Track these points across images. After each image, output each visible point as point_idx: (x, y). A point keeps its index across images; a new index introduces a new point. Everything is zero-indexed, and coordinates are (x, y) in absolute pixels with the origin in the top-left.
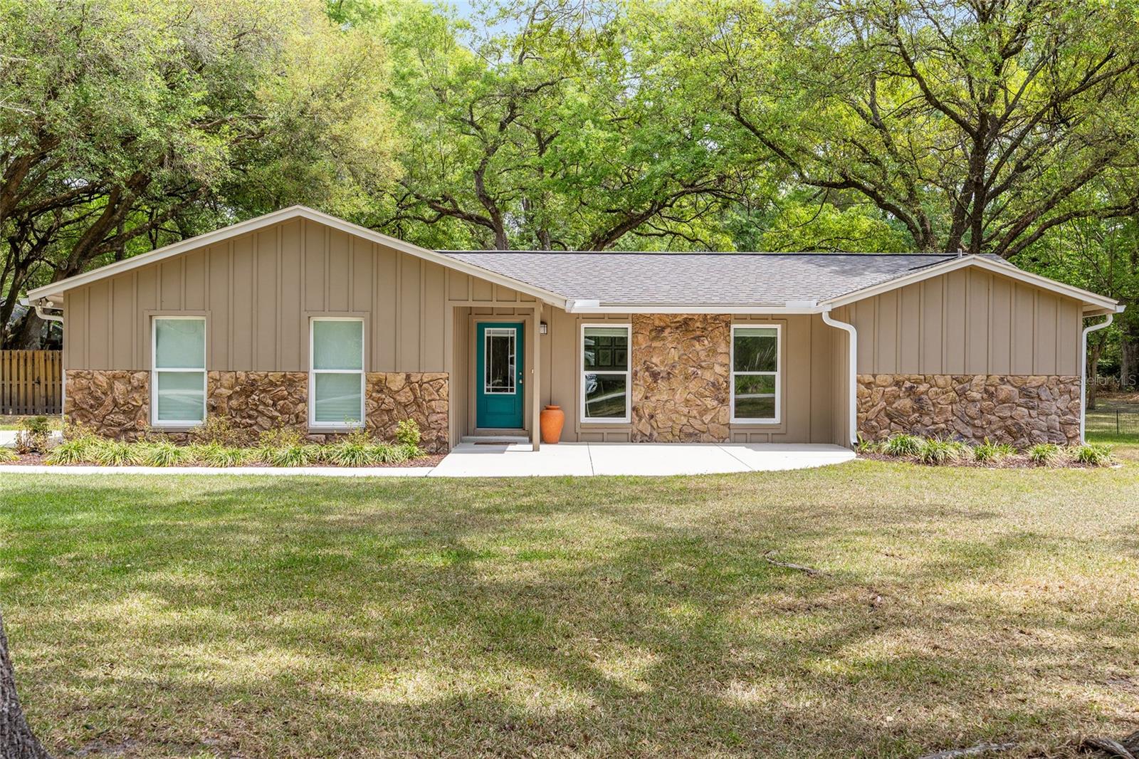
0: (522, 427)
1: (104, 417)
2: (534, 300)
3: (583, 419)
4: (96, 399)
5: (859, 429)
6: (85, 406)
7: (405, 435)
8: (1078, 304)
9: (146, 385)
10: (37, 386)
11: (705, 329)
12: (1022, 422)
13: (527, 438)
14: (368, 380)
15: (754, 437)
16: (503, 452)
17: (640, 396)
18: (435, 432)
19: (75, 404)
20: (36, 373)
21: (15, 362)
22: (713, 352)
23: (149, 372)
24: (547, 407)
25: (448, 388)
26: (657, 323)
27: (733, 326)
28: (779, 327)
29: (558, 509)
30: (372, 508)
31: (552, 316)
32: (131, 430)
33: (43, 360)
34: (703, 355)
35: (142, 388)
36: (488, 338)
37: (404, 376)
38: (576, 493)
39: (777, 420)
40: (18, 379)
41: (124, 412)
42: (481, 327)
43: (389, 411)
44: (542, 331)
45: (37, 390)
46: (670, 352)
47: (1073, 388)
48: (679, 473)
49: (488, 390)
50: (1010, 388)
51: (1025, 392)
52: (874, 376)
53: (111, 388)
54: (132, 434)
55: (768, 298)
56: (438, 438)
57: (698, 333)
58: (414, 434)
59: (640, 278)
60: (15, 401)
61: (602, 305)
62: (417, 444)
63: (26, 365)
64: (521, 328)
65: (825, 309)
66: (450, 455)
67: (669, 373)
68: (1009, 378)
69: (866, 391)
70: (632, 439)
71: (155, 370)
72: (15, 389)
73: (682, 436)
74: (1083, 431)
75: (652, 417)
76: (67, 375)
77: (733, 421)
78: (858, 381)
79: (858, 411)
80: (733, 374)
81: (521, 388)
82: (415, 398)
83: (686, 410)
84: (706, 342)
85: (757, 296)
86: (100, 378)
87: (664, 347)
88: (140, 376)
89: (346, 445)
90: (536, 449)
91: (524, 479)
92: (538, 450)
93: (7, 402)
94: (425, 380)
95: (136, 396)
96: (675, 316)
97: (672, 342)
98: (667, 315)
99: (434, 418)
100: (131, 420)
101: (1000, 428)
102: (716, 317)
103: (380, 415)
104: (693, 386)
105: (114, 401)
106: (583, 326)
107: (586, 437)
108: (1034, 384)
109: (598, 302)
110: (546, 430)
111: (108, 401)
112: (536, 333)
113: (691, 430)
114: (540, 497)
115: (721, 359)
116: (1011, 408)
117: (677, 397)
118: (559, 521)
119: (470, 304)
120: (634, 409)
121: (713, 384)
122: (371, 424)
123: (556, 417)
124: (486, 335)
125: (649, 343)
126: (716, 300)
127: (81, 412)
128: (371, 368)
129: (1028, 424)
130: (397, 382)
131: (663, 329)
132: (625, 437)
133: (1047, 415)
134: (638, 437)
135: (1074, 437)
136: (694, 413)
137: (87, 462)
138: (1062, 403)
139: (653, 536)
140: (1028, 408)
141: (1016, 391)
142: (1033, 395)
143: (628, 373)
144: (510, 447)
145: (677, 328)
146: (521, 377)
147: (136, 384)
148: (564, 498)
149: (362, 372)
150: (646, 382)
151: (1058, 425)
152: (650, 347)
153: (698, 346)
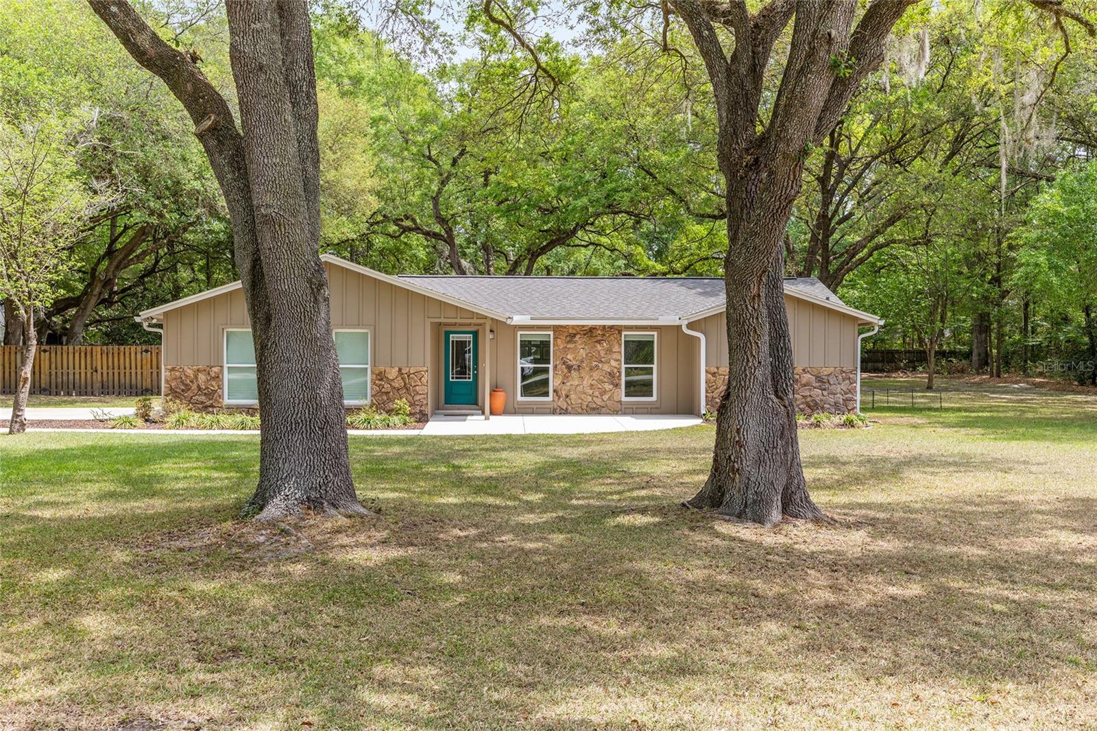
0: (476, 404)
1: (191, 398)
2: (486, 318)
3: (519, 398)
4: (186, 385)
5: (707, 404)
6: (178, 390)
7: (400, 409)
8: (855, 319)
9: (220, 376)
10: (94, 373)
11: (603, 335)
12: (817, 399)
13: (480, 412)
14: (372, 372)
15: (638, 411)
16: (465, 420)
17: (559, 382)
18: (418, 407)
19: (171, 389)
20: (94, 363)
21: (77, 355)
22: (609, 351)
23: (222, 367)
24: (495, 389)
25: (427, 378)
26: (571, 331)
27: (624, 333)
28: (655, 333)
29: (503, 450)
30: (397, 449)
31: (498, 326)
32: (210, 406)
33: (99, 353)
34: (602, 353)
35: (218, 378)
36: (453, 341)
37: (397, 369)
38: (514, 443)
39: (654, 398)
40: (80, 368)
41: (205, 394)
42: (447, 334)
43: (387, 393)
44: (491, 336)
45: (94, 377)
46: (580, 351)
47: (851, 376)
48: (579, 432)
49: (453, 378)
50: (810, 376)
51: (819, 379)
52: (718, 368)
53: (196, 377)
54: (211, 409)
55: (648, 315)
56: (421, 411)
57: (599, 338)
58: (406, 409)
59: (560, 298)
60: (77, 385)
61: (532, 319)
62: (407, 415)
63: (86, 357)
64: (476, 334)
65: (684, 323)
66: (429, 423)
67: (579, 366)
68: (809, 369)
69: (712, 378)
70: (553, 412)
71: (226, 366)
72: (77, 376)
73: (588, 410)
74: (858, 406)
75: (567, 396)
76: (166, 369)
77: (624, 399)
78: (707, 372)
79: (707, 392)
80: (624, 366)
81: (476, 377)
82: (405, 384)
83: (591, 392)
84: (605, 344)
85: (640, 312)
86: (189, 371)
87: (576, 348)
88: (216, 369)
89: (363, 416)
90: (487, 419)
91: (481, 436)
92: (489, 419)
93: (71, 386)
94: (412, 372)
95: (214, 383)
96: (584, 326)
97: (581, 344)
98: (578, 326)
99: (418, 397)
100: (210, 400)
101: (803, 403)
102: (611, 327)
103: (381, 396)
104: (596, 375)
105: (199, 386)
106: (519, 333)
107: (520, 410)
108: (826, 373)
109: (529, 317)
110: (493, 406)
111: (194, 387)
112: (487, 339)
113: (595, 406)
114: (493, 445)
115: (615, 356)
116: (810, 390)
117: (585, 382)
118: (504, 455)
119: (442, 320)
120: (554, 391)
121: (610, 374)
122: (375, 402)
123: (500, 397)
124: (451, 339)
125: (565, 345)
126: (612, 315)
127: (175, 394)
128: (374, 364)
129: (821, 400)
130: (392, 373)
131: (575, 335)
132: (548, 410)
133: (835, 394)
134: (558, 411)
135: (852, 409)
136: (597, 393)
137: (192, 427)
138: (844, 386)
139: (554, 460)
140: (822, 390)
141: (814, 378)
142: (825, 381)
143: (551, 366)
144: (469, 418)
145: (584, 334)
146: (476, 369)
147: (213, 375)
148: (507, 445)
149: (368, 366)
150: (563, 372)
151: (841, 401)
152: (566, 347)
153: (599, 347)
